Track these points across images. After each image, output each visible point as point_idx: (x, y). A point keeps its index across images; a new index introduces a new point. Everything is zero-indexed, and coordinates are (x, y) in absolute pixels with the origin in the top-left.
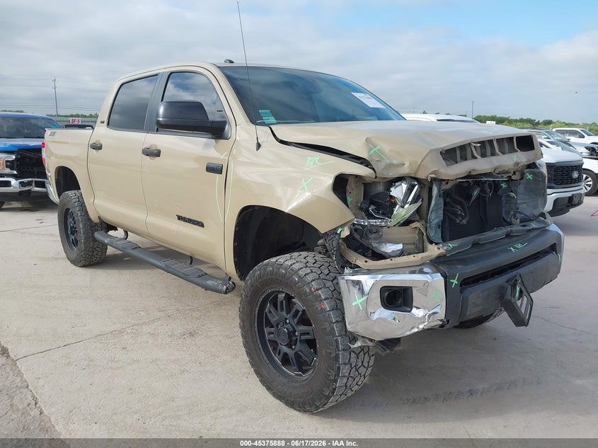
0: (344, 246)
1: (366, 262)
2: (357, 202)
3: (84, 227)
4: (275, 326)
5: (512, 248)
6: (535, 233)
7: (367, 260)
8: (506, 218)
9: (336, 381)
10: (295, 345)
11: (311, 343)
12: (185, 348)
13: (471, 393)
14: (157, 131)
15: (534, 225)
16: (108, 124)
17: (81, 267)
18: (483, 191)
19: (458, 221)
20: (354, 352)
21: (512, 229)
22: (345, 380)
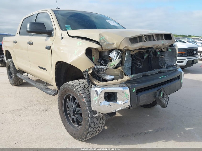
0: (91, 77)
1: (99, 83)
2: (97, 59)
3: (14, 72)
4: (69, 108)
5: (161, 78)
6: (172, 71)
7: (99, 82)
8: (161, 66)
9: (88, 129)
10: (76, 115)
11: (81, 114)
12: (42, 115)
13: (146, 133)
14: (33, 35)
15: (171, 69)
16: (19, 34)
17: (14, 86)
18: (149, 55)
19: (138, 67)
20: (96, 118)
21: (161, 70)
22: (92, 129)
